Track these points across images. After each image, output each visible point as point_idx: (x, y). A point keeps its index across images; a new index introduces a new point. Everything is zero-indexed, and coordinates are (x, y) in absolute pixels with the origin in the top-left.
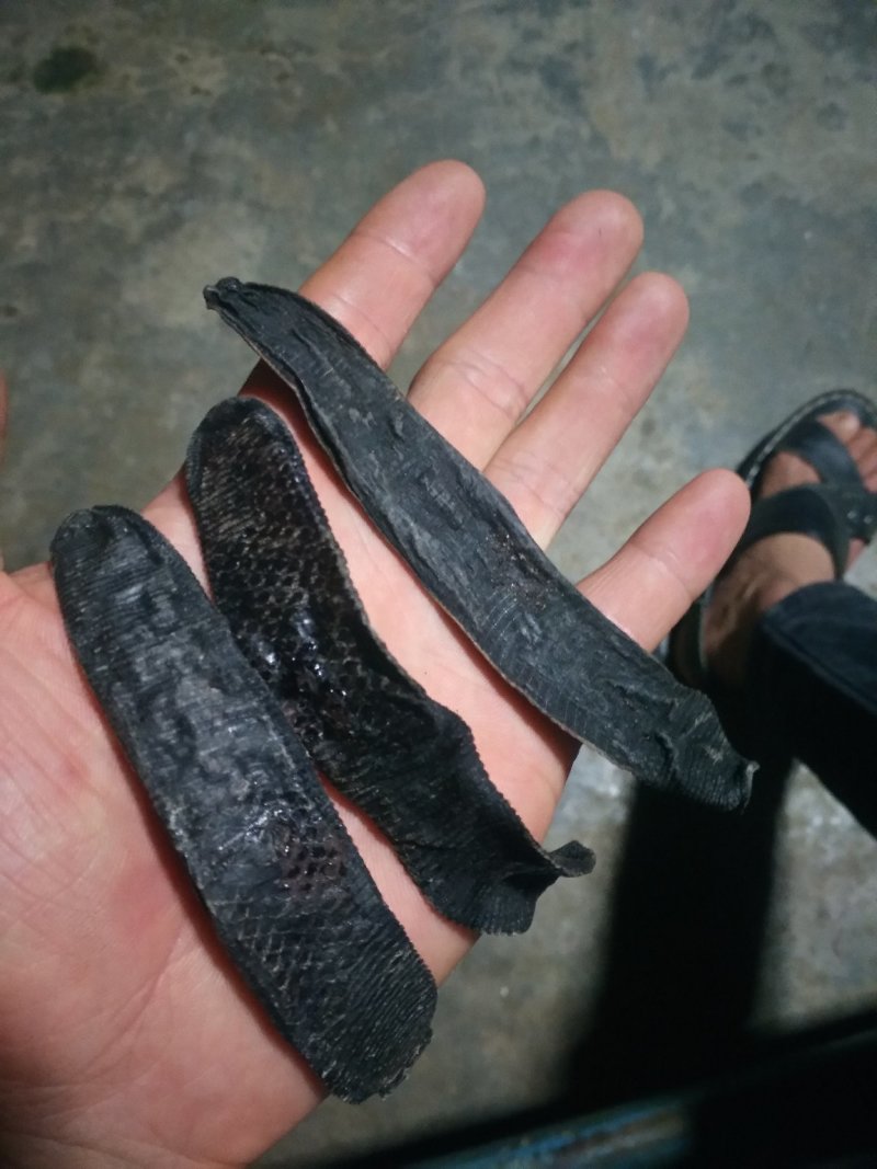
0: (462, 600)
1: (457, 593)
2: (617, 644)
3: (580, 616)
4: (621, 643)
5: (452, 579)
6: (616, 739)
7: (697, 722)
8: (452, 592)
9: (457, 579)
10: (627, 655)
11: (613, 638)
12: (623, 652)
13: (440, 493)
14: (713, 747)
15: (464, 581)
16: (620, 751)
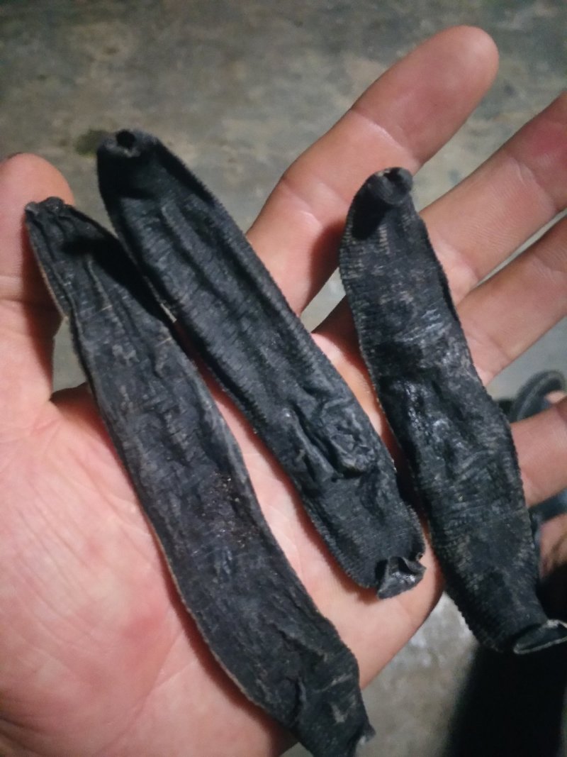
0: (169, 528)
1: (167, 520)
2: (294, 595)
3: (271, 563)
4: (297, 594)
5: (165, 508)
6: (260, 678)
7: (334, 682)
8: (163, 519)
9: (170, 509)
10: (299, 605)
11: (291, 589)
12: (297, 602)
13: (178, 431)
14: (340, 708)
15: (177, 512)
16: (260, 689)
